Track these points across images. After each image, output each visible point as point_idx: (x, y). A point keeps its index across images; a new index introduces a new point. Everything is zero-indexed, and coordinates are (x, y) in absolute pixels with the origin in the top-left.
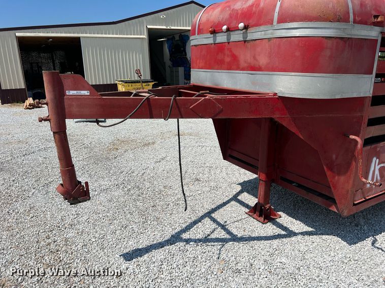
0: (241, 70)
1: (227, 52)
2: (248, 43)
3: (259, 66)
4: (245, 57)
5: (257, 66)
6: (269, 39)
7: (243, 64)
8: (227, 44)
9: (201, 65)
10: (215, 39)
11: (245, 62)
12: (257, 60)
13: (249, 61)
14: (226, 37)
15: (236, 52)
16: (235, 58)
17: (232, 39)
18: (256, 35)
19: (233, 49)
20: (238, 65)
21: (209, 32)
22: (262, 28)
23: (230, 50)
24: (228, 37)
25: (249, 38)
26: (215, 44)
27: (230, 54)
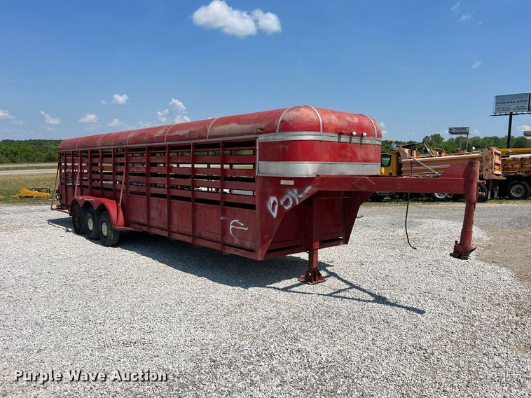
0: (358, 162)
1: (348, 149)
2: (362, 145)
3: (370, 159)
4: (360, 153)
6: (374, 145)
7: (359, 158)
8: (349, 144)
9: (327, 158)
10: (339, 139)
11: (361, 156)
12: (368, 156)
13: (363, 156)
14: (348, 139)
16: (355, 154)
17: (353, 141)
18: (367, 142)
19: (353, 148)
20: (357, 158)
21: (335, 132)
22: (371, 138)
23: (351, 148)
24: (350, 139)
25: (363, 142)
26: (339, 142)
27: (351, 151)
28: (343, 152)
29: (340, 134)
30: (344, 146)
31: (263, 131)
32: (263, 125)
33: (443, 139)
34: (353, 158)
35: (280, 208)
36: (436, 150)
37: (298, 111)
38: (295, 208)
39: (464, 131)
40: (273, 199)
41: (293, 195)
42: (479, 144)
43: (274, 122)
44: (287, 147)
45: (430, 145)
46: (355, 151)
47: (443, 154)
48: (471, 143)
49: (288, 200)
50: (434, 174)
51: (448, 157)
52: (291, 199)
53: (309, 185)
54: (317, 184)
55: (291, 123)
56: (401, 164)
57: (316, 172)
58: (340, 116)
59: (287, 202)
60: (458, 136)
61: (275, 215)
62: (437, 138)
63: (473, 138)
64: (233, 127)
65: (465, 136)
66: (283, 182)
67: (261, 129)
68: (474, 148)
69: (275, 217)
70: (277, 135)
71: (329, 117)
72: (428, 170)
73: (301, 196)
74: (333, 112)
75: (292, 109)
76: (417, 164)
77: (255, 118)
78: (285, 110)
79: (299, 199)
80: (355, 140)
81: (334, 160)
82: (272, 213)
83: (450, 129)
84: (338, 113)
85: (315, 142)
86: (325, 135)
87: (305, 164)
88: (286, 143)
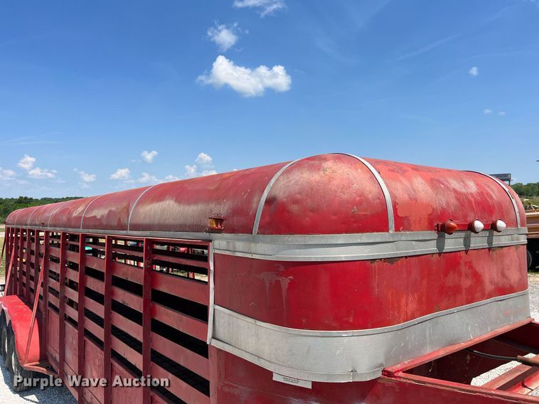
0: (487, 298)
1: (464, 269)
2: (493, 251)
4: (490, 273)
5: (507, 287)
7: (489, 287)
8: (463, 254)
9: (412, 306)
10: (440, 244)
11: (492, 283)
12: (507, 278)
13: (496, 279)
14: (462, 240)
16: (477, 277)
17: (472, 246)
19: (474, 264)
20: (483, 290)
21: (430, 227)
23: (470, 265)
24: (468, 241)
25: (495, 243)
26: (440, 254)
27: (469, 271)
28: (451, 280)
29: (444, 230)
30: (452, 261)
31: (221, 225)
32: (222, 209)
34: (473, 293)
37: (319, 168)
43: (249, 201)
44: (285, 282)
46: (478, 268)
55: (295, 208)
57: (381, 360)
58: (435, 178)
64: (168, 209)
67: (219, 220)
70: (254, 241)
71: (406, 183)
74: (416, 169)
75: (298, 165)
77: (212, 188)
78: (279, 167)
80: (479, 242)
84: (429, 170)
85: (373, 265)
86: (404, 238)
87: (346, 340)
88: (282, 269)
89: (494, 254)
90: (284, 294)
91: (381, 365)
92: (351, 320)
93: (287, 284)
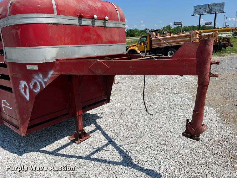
0: (104, 44)
1: (92, 32)
2: (107, 28)
3: (115, 41)
4: (105, 36)
5: (114, 41)
6: (118, 28)
7: (104, 40)
8: (92, 27)
10: (80, 22)
11: (106, 39)
12: (113, 38)
13: (108, 38)
14: (91, 22)
15: (100, 33)
17: (96, 25)
18: (111, 25)
20: (102, 40)
21: (75, 15)
22: (114, 22)
23: (95, 31)
24: (93, 23)
25: (108, 25)
26: (80, 26)
27: (95, 34)
28: (86, 35)
29: (80, 17)
30: (86, 28)
31: (1, 16)
33: (171, 28)
34: (98, 40)
35: (31, 92)
36: (168, 33)
38: (42, 91)
39: (180, 23)
40: (23, 83)
41: (39, 79)
42: (186, 29)
44: (19, 32)
45: (166, 30)
47: (172, 34)
48: (183, 29)
49: (35, 84)
50: (167, 45)
51: (174, 36)
52: (38, 83)
53: (51, 69)
54: (58, 68)
56: (152, 41)
57: (55, 56)
59: (35, 86)
60: (178, 26)
61: (27, 97)
62: (169, 27)
63: (184, 27)
65: (180, 26)
66: (28, 67)
68: (184, 31)
69: (28, 99)
70: (8, 19)
72: (165, 43)
73: (46, 80)
76: (159, 40)
79: (45, 83)
80: (98, 23)
81: (77, 43)
82: (25, 96)
83: (174, 23)
85: (48, 25)
86: (61, 17)
87: (41, 49)
88: (17, 27)
89: (107, 29)
90: (19, 36)
91: (55, 58)
92: (42, 43)
93: (19, 33)
